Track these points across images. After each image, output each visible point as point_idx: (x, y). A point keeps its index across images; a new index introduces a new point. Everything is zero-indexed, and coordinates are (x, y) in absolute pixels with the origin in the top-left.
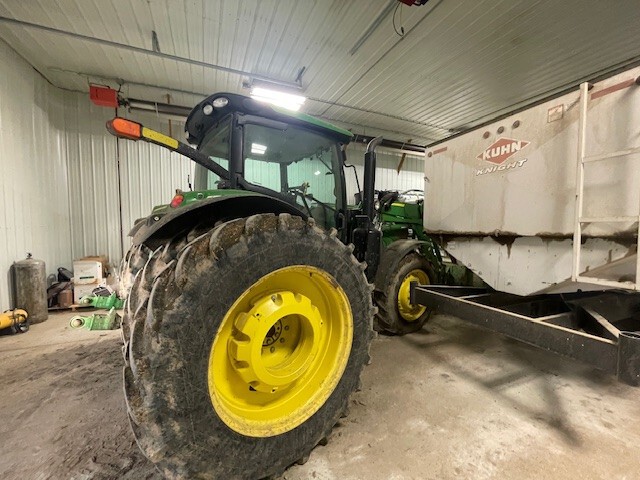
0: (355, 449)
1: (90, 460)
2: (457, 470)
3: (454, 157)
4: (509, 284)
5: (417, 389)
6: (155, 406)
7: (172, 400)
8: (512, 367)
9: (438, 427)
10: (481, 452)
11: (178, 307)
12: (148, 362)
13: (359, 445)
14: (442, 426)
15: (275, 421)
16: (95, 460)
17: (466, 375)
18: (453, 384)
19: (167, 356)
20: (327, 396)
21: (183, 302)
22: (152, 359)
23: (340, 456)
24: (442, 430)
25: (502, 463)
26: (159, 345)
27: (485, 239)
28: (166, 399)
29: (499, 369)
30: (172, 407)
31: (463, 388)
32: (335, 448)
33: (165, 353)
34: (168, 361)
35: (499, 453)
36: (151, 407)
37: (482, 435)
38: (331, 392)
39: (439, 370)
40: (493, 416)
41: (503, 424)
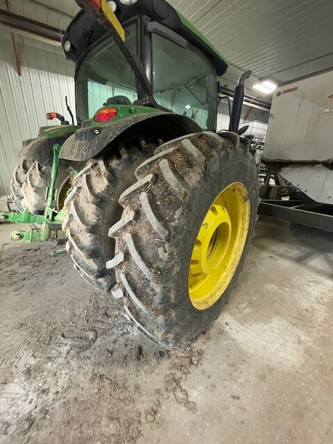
0: (243, 306)
1: (59, 336)
2: (306, 310)
3: (303, 96)
4: (330, 197)
5: (259, 266)
6: (163, 303)
7: (173, 296)
8: (306, 250)
9: (283, 288)
10: (313, 299)
11: (179, 219)
12: (158, 269)
13: (243, 303)
14: (286, 287)
15: (206, 297)
16: (63, 336)
17: (282, 256)
18: (278, 262)
19: (172, 263)
20: (231, 277)
21: (182, 214)
22: (161, 266)
23: (236, 311)
24: (287, 289)
25: (327, 304)
26: (166, 254)
27: (316, 166)
28: (170, 296)
29: (298, 251)
30: (173, 301)
31: (285, 264)
32: (230, 306)
33: (171, 260)
34: (173, 267)
35: (322, 298)
36: (161, 303)
37: (310, 289)
38: (233, 274)
39: (265, 254)
40: (309, 278)
41: (317, 282)
